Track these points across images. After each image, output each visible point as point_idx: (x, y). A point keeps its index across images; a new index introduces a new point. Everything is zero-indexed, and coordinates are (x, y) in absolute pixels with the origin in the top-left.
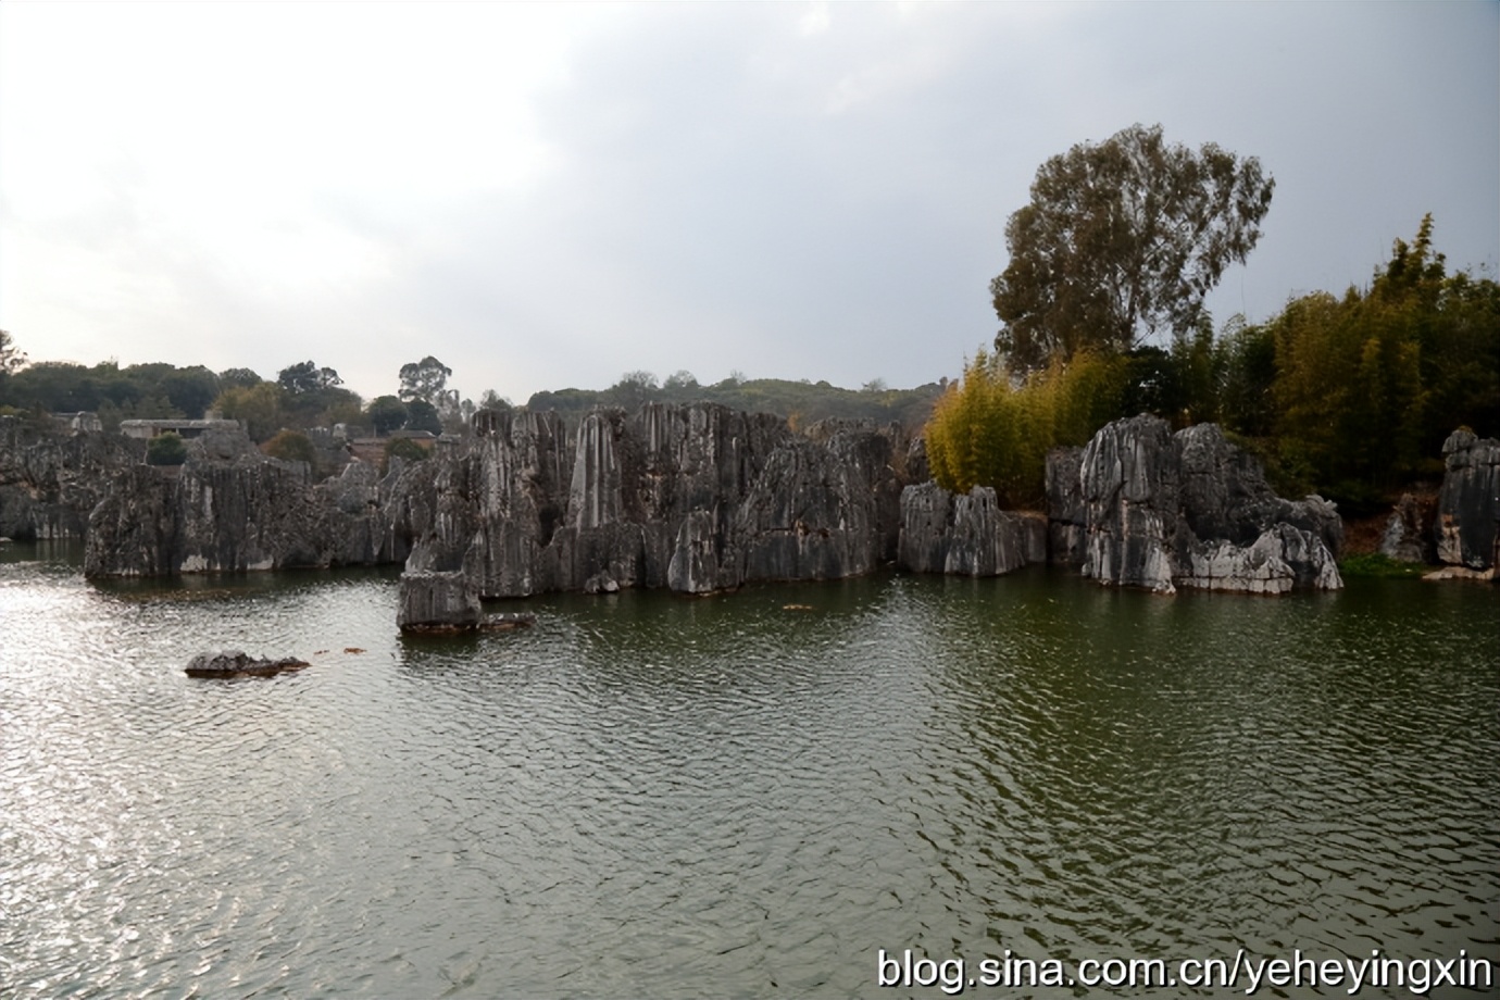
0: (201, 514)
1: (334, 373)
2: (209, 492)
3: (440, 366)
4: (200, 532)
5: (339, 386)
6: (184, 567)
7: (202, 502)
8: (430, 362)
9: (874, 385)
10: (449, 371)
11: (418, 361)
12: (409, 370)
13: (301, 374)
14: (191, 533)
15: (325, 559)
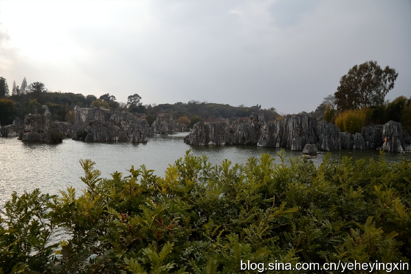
0: (212, 132)
1: (114, 97)
2: (213, 128)
3: (139, 96)
4: (212, 136)
5: (115, 101)
6: (209, 144)
7: (212, 130)
8: (136, 95)
9: (242, 106)
10: (141, 98)
11: (133, 95)
12: (130, 97)
13: (106, 97)
14: (210, 136)
15: (231, 143)
